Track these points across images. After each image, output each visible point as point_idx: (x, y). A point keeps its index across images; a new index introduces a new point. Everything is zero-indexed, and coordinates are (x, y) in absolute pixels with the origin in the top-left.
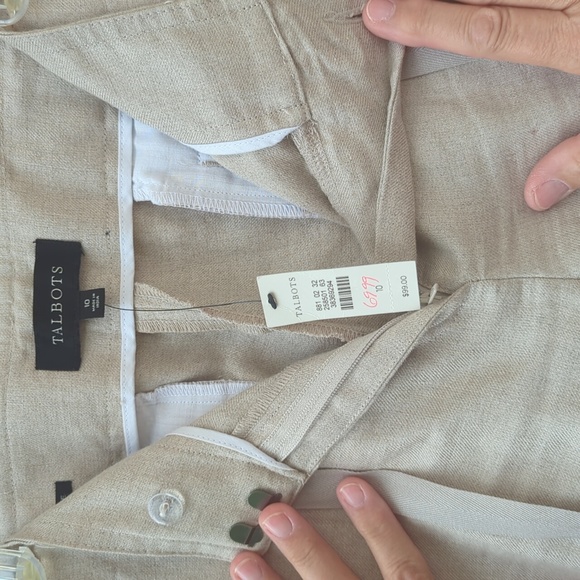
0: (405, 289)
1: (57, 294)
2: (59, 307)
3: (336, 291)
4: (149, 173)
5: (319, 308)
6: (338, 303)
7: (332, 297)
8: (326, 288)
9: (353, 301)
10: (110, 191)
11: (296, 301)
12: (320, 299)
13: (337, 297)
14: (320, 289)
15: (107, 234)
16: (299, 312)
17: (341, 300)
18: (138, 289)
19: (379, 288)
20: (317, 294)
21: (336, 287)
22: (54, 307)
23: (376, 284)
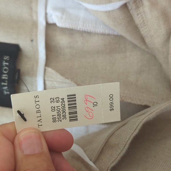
0: (111, 105)
1: (5, 70)
2: (6, 77)
3: (67, 106)
4: (56, 9)
5: (54, 120)
6: (68, 116)
7: (64, 112)
8: (59, 104)
9: (78, 114)
10: (35, 18)
11: (38, 115)
12: (55, 113)
13: (67, 111)
14: (55, 104)
15: (32, 41)
16: (40, 124)
17: (70, 113)
18: (47, 71)
19: (95, 104)
20: (53, 109)
21: (66, 103)
22: (4, 77)
23: (93, 101)
